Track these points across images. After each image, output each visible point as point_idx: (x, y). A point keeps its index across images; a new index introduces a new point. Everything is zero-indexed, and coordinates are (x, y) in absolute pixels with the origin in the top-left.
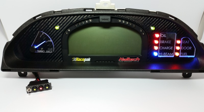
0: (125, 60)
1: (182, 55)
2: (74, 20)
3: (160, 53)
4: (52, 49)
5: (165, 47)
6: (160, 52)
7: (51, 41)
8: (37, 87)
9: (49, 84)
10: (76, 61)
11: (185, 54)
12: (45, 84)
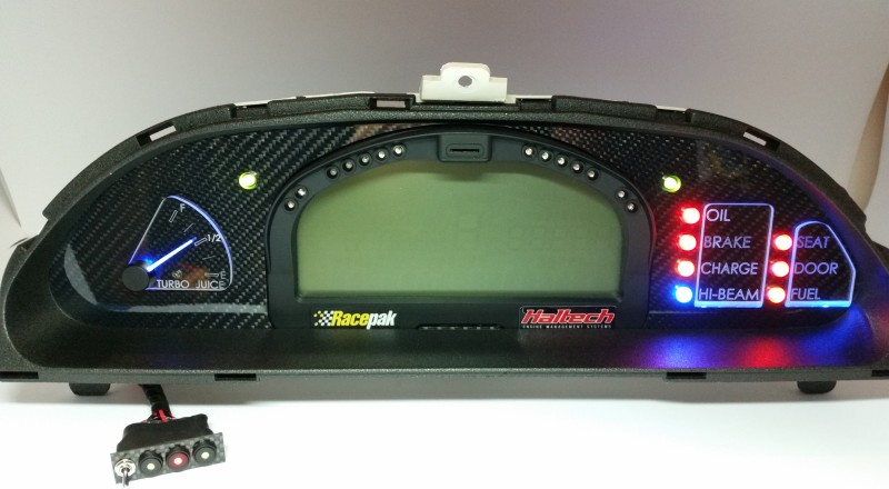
0: (550, 320)
1: (795, 298)
2: (324, 145)
3: (704, 291)
4: (223, 273)
5: (726, 265)
6: (703, 287)
7: (220, 237)
8: (159, 456)
9: (212, 439)
10: (333, 324)
11: (809, 293)
12: (197, 439)
